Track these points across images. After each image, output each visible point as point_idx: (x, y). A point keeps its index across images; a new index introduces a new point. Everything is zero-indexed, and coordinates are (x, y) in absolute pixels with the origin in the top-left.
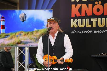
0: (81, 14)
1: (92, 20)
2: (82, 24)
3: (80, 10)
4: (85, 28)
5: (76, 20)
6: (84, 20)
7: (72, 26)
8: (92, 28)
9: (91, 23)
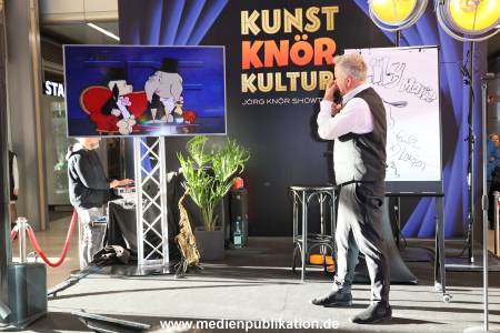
0: (263, 62)
1: (289, 74)
2: (265, 84)
3: (261, 53)
4: (273, 94)
5: (253, 77)
6: (270, 75)
7: (244, 90)
8: (288, 94)
9: (286, 81)
